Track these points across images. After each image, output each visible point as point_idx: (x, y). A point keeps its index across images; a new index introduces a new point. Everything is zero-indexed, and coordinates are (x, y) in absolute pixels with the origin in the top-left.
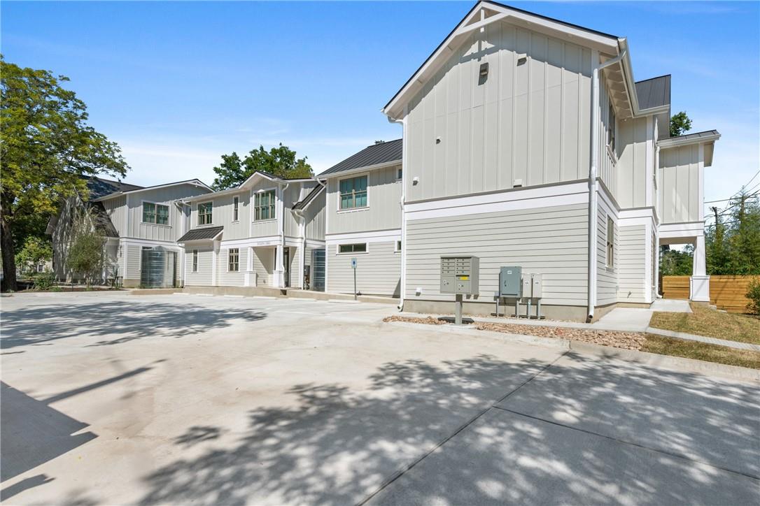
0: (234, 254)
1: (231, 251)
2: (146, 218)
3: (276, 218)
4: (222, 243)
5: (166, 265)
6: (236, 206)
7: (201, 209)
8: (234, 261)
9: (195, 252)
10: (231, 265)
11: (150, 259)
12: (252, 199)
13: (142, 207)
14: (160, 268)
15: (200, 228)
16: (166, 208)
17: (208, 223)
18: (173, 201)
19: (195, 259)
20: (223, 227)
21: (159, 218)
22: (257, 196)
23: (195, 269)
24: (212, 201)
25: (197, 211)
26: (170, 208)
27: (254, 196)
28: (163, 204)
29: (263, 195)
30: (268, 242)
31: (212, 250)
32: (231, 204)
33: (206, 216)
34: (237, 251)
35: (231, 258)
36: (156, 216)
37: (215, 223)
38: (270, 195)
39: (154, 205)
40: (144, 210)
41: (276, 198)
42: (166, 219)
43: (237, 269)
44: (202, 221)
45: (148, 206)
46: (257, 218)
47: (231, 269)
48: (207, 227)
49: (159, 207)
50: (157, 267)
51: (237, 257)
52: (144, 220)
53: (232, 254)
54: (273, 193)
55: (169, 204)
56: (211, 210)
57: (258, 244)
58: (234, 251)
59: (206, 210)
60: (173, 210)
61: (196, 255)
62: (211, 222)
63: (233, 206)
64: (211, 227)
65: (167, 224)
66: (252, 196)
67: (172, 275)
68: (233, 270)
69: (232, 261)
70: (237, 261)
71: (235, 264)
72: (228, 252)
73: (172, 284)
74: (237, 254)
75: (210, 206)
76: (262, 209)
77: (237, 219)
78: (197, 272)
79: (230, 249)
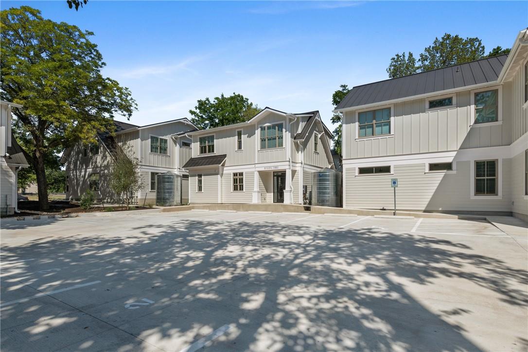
0: (238, 177)
1: (235, 174)
2: (154, 149)
3: (284, 147)
4: (225, 168)
5: (176, 186)
6: (240, 138)
7: (202, 140)
8: (238, 183)
9: (200, 176)
10: (235, 186)
11: (164, 182)
12: (258, 132)
13: (150, 139)
14: (171, 191)
15: (202, 156)
16: (166, 141)
17: (210, 152)
18: (170, 136)
19: (200, 182)
20: (226, 155)
21: (161, 149)
22: (263, 129)
23: (200, 189)
24: (214, 134)
25: (199, 143)
26: (168, 141)
27: (259, 129)
28: (164, 137)
29: (269, 128)
30: (276, 167)
31: (217, 174)
32: (234, 136)
33: (207, 147)
34: (241, 174)
35: (235, 181)
36: (159, 148)
37: (217, 152)
38: (277, 128)
39: (157, 139)
40: (151, 143)
41: (284, 130)
42: (165, 150)
43: (241, 189)
44: (203, 150)
45: (154, 139)
46: (263, 147)
47: (235, 188)
48: (209, 155)
49: (161, 140)
50: (169, 189)
51: (241, 181)
52: (151, 151)
53: (236, 177)
54: (280, 127)
55: (168, 138)
56: (213, 141)
57: (265, 169)
58: (238, 175)
59: (207, 142)
60: (170, 143)
61: (200, 178)
62: (213, 151)
63: (236, 137)
64: (213, 155)
65: (166, 154)
66: (258, 129)
67: (180, 195)
68: (237, 190)
69: (237, 183)
70: (242, 183)
71: (240, 185)
72: (232, 175)
73: (180, 202)
74: (241, 177)
75: (211, 139)
76: (268, 140)
77: (241, 148)
78: (202, 192)
79: (233, 173)
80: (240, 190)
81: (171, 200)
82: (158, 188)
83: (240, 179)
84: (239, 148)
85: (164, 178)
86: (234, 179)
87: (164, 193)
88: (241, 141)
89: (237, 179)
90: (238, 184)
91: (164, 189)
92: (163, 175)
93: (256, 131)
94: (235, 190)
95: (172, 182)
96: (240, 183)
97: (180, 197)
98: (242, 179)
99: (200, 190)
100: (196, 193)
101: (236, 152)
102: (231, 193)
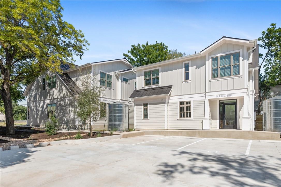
0: (185, 105)
1: (182, 103)
2: (102, 82)
3: (241, 74)
4: (171, 98)
5: (125, 114)
6: (187, 70)
7: (146, 74)
9: (146, 105)
10: (181, 113)
11: (115, 110)
12: (209, 63)
13: (99, 75)
14: (120, 118)
15: (147, 88)
16: (111, 76)
17: (154, 84)
18: (114, 72)
19: (146, 110)
20: (172, 86)
21: (108, 83)
22: (215, 59)
23: (146, 116)
24: (160, 68)
25: (143, 77)
26: (113, 77)
27: (211, 60)
28: (110, 74)
29: (222, 58)
30: (231, 95)
31: (164, 103)
32: (181, 68)
33: (152, 79)
34: (189, 103)
35: (182, 109)
36: (106, 82)
37: (162, 83)
38: (232, 57)
39: (105, 74)
40: (101, 77)
41: (241, 59)
42: (111, 84)
43: (189, 115)
44: (147, 82)
45: (103, 74)
47: (182, 116)
48: (154, 87)
49: (108, 75)
50: (119, 116)
51: (189, 109)
52: (101, 85)
53: (182, 106)
54: (236, 56)
55: (112, 74)
57: (217, 96)
58: (185, 103)
59: (151, 75)
60: (114, 79)
61: (146, 107)
62: (158, 83)
63: (183, 69)
64: (158, 86)
65: (111, 87)
66: (209, 60)
67: (128, 122)
68: (184, 117)
69: (183, 111)
70: (190, 110)
71: (187, 113)
72: (179, 104)
73: (127, 128)
74: (188, 105)
75: (156, 72)
76: (221, 69)
77: (188, 79)
78: (148, 119)
79: (180, 102)
80: (187, 117)
81: (121, 126)
82: (110, 116)
83: (187, 107)
84: (186, 79)
85: (115, 107)
86: (181, 108)
87: (115, 120)
88: (188, 73)
89: (184, 107)
90: (185, 111)
91: (115, 116)
92: (114, 105)
93: (207, 62)
94: (181, 117)
95: (121, 110)
96: (187, 111)
97: (128, 123)
98: (190, 107)
99: (145, 118)
100: (142, 120)
101: (183, 82)
102: (178, 120)
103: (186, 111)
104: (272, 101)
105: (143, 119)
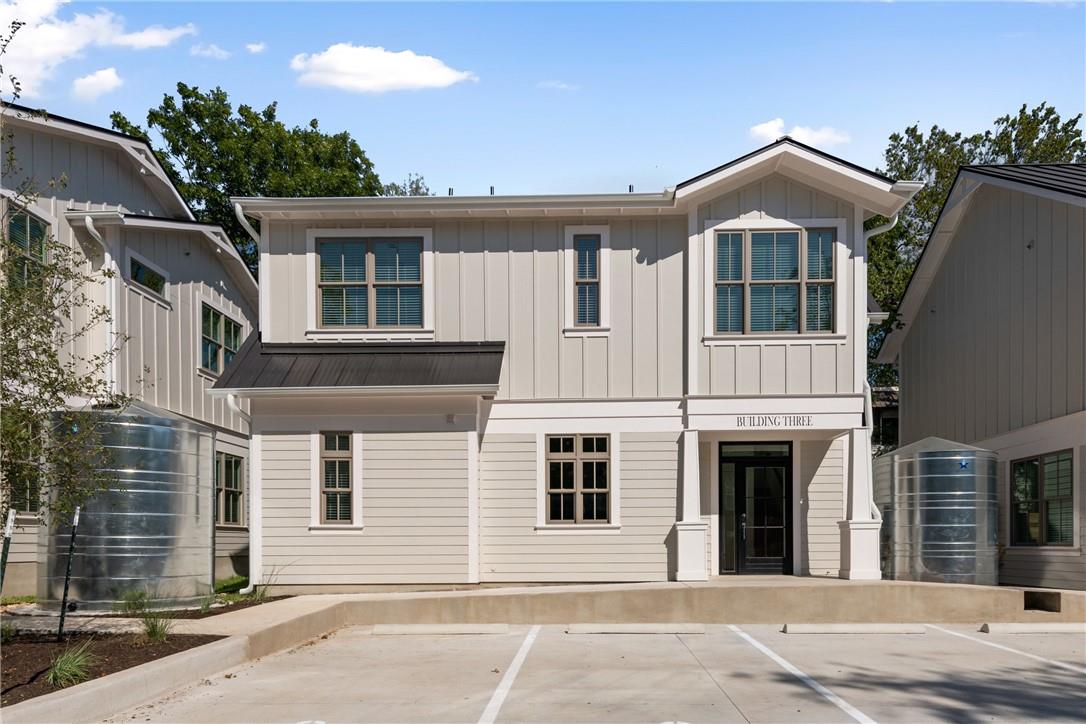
0: (578, 457)
1: (556, 444)
3: (841, 332)
4: (496, 410)
5: (192, 490)
8: (578, 482)
9: (335, 441)
10: (552, 495)
19: (337, 473)
20: (502, 345)
23: (338, 507)
34: (600, 443)
35: (559, 475)
43: (598, 509)
47: (560, 509)
48: (388, 338)
51: (598, 474)
53: (562, 457)
58: (578, 445)
61: (338, 454)
62: (415, 316)
67: (210, 541)
68: (570, 515)
69: (569, 484)
70: (603, 483)
72: (542, 447)
74: (595, 456)
77: (596, 320)
78: (355, 525)
79: (547, 435)
80: (588, 515)
83: (587, 466)
84: (581, 320)
86: (554, 467)
89: (569, 467)
90: (579, 488)
94: (554, 514)
96: (587, 484)
97: (210, 551)
98: (603, 467)
99: (330, 516)
100: (310, 529)
101: (567, 334)
102: (539, 532)
103: (585, 487)
104: (917, 460)
105: (315, 523)
